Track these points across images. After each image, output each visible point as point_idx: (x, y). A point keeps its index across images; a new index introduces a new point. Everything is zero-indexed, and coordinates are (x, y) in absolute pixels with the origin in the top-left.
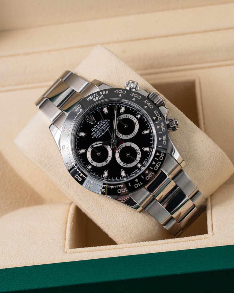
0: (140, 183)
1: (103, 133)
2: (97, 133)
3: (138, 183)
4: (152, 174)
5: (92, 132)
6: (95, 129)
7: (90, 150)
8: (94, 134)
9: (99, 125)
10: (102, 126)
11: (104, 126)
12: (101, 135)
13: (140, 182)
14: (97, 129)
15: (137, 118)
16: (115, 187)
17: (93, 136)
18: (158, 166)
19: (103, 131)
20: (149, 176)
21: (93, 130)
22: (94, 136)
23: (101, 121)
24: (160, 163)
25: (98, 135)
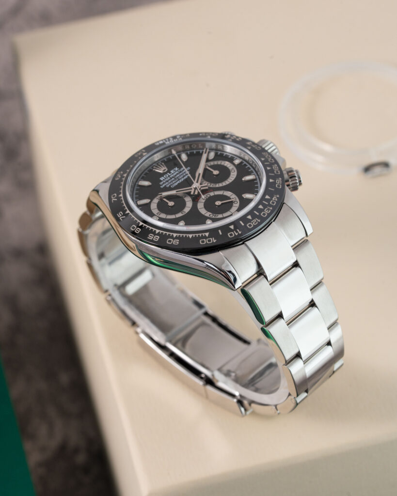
0: (237, 232)
1: (178, 182)
2: (169, 182)
3: (235, 232)
4: (257, 221)
5: (161, 181)
6: (166, 178)
7: (156, 201)
8: (164, 183)
9: (173, 174)
10: (177, 174)
11: (181, 174)
12: (176, 184)
13: (238, 230)
14: (169, 178)
15: (234, 164)
16: (196, 236)
17: (161, 185)
18: (266, 212)
19: (179, 180)
20: (252, 223)
21: (162, 179)
22: (164, 185)
23: (176, 169)
24: (271, 208)
25: (171, 183)
